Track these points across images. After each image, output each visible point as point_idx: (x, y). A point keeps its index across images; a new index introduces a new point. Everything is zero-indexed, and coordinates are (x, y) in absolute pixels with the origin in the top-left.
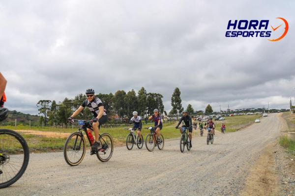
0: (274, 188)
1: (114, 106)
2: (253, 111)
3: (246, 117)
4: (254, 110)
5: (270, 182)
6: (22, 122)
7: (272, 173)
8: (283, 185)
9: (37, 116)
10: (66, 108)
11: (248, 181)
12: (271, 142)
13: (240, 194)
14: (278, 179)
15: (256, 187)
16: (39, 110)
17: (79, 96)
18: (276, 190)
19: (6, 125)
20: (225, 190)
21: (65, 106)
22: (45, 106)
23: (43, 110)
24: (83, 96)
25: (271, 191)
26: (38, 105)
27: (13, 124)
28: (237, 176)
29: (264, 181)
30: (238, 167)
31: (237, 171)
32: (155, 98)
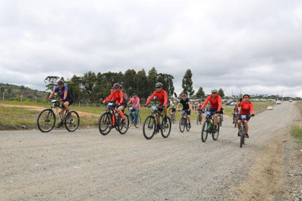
0: (278, 180)
1: (123, 85)
2: (266, 98)
3: (258, 103)
4: (267, 96)
5: (275, 173)
6: (30, 97)
7: (279, 164)
8: (289, 177)
9: (45, 92)
10: (74, 85)
11: (252, 170)
12: (282, 130)
13: (241, 185)
14: (285, 170)
15: (259, 178)
16: (47, 86)
17: (88, 73)
18: (280, 182)
19: (12, 100)
20: (226, 179)
21: (73, 83)
22: (53, 82)
23: (50, 86)
24: (92, 73)
25: (275, 183)
26: (46, 81)
27: (19, 100)
28: (240, 165)
29: (269, 172)
30: (243, 155)
31: (241, 160)
32: (166, 79)
